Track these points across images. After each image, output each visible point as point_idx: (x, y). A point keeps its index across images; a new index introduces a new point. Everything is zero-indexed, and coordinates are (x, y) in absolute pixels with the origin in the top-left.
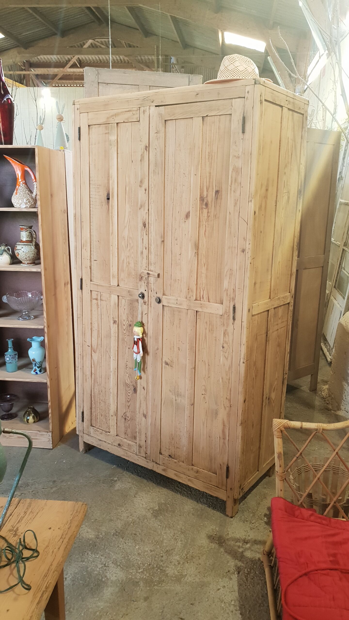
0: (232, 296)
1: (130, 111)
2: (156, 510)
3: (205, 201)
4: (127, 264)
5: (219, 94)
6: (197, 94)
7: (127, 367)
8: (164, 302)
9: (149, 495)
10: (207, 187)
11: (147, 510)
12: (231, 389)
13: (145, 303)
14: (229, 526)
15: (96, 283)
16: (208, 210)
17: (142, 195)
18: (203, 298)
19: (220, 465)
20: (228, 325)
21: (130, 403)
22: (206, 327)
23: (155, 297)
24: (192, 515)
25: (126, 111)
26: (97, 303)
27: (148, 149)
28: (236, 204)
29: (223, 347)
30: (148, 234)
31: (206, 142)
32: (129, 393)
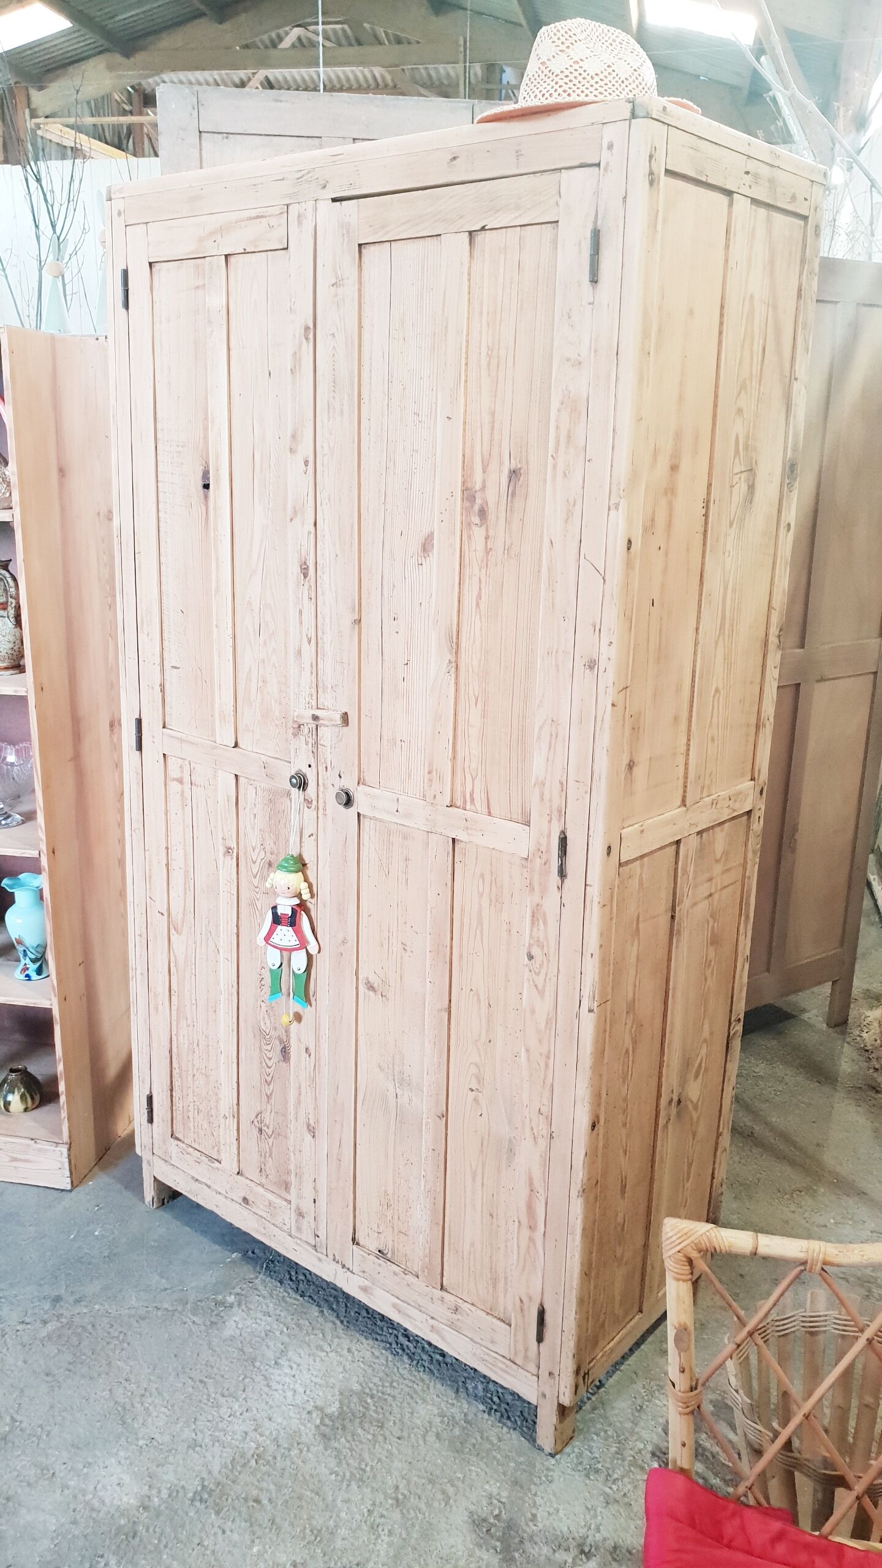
0: (555, 806)
1: (262, 217)
2: (330, 1417)
3: (479, 501)
4: (260, 683)
5: (518, 154)
6: (454, 158)
7: (263, 983)
8: (361, 803)
9: (318, 1359)
10: (482, 455)
11: (304, 1415)
12: (552, 1086)
13: (309, 802)
14: (542, 1488)
15: (179, 735)
16: (487, 530)
17: (297, 481)
18: (472, 800)
19: (521, 1301)
20: (544, 891)
21: (271, 1087)
22: (481, 889)
23: (336, 790)
24: (434, 1438)
25: (251, 218)
26: (183, 792)
27: (311, 336)
28: (569, 514)
29: (531, 957)
30: (315, 599)
31: (481, 313)
32: (270, 1059)
